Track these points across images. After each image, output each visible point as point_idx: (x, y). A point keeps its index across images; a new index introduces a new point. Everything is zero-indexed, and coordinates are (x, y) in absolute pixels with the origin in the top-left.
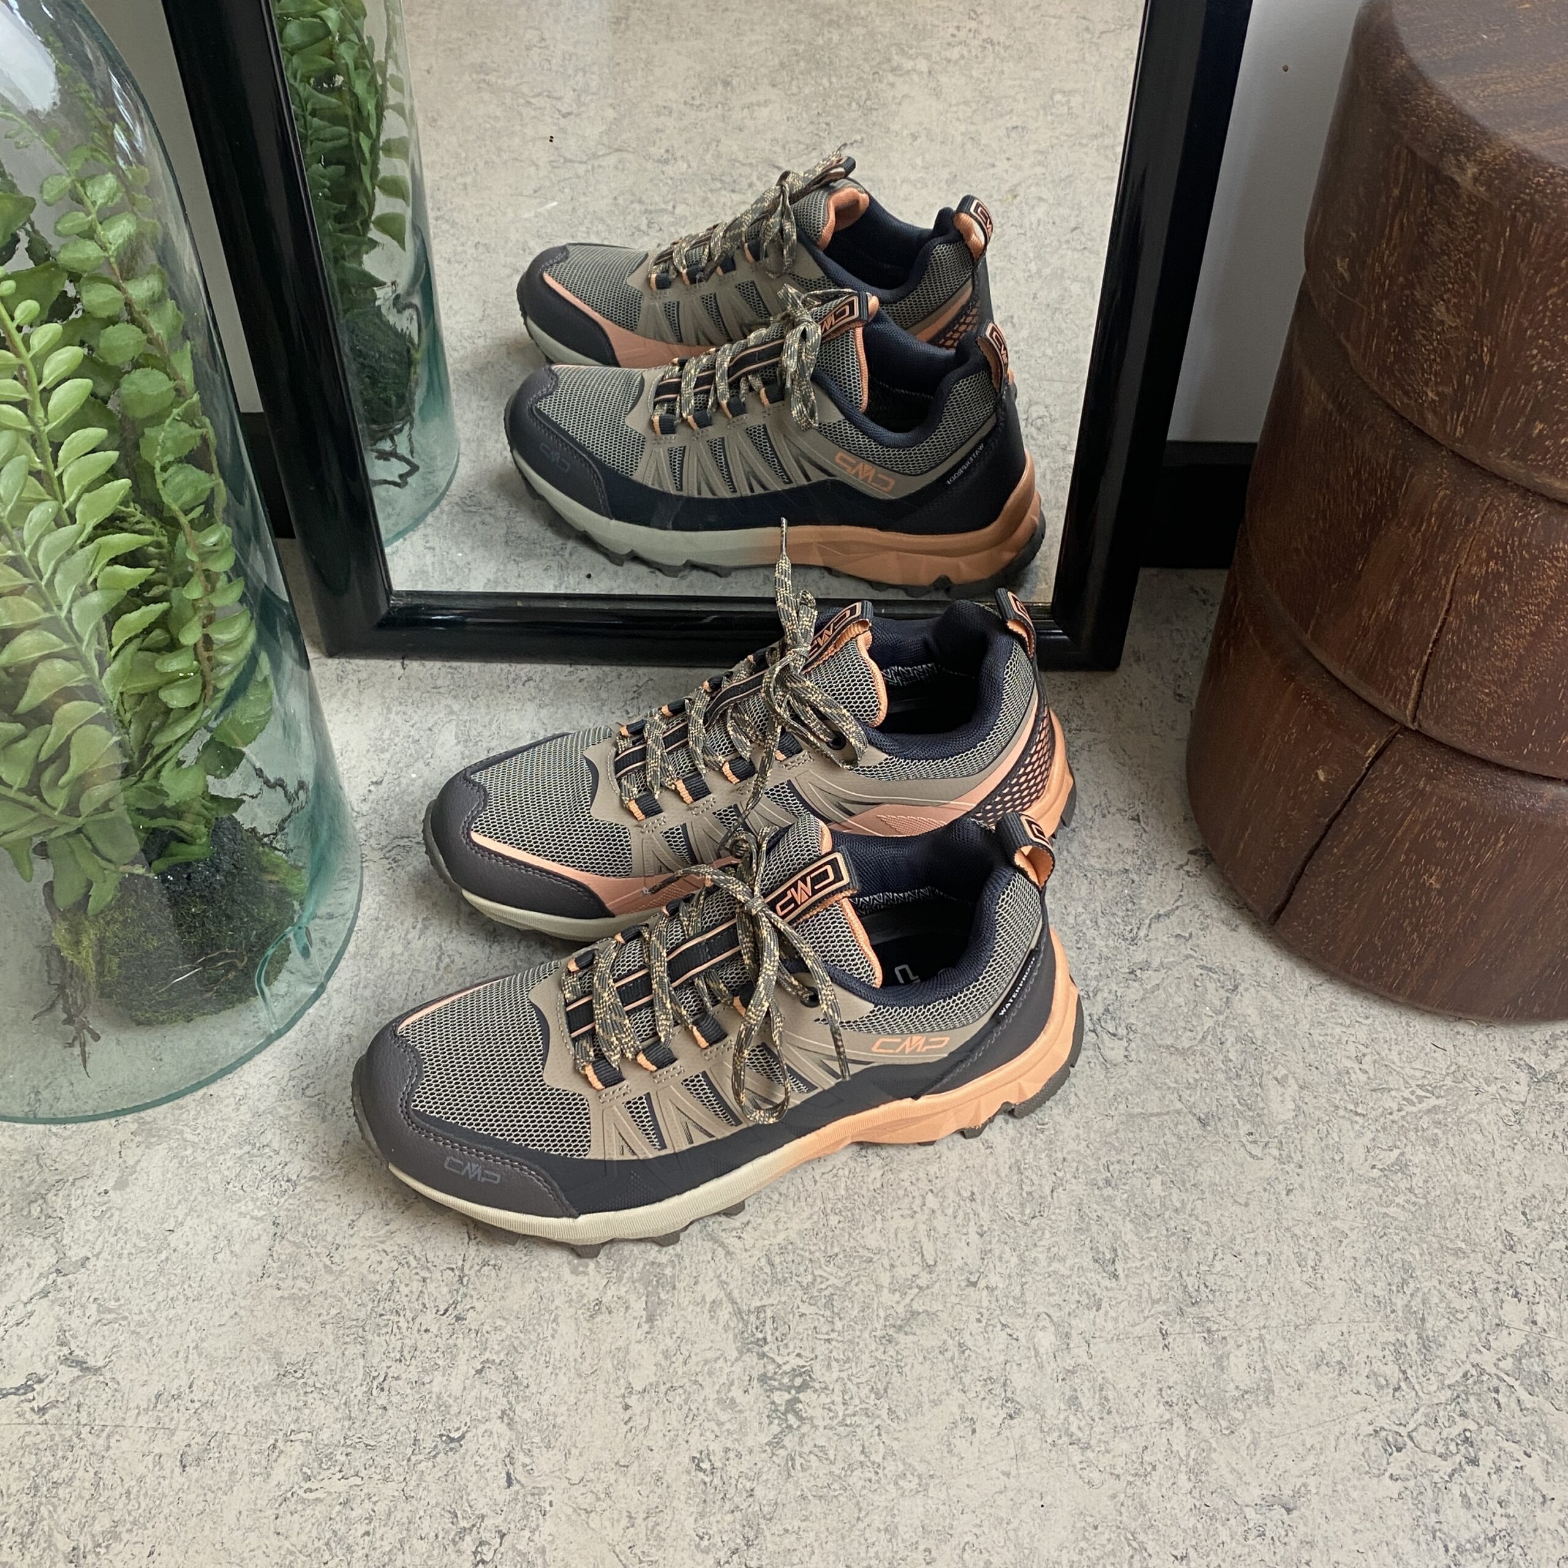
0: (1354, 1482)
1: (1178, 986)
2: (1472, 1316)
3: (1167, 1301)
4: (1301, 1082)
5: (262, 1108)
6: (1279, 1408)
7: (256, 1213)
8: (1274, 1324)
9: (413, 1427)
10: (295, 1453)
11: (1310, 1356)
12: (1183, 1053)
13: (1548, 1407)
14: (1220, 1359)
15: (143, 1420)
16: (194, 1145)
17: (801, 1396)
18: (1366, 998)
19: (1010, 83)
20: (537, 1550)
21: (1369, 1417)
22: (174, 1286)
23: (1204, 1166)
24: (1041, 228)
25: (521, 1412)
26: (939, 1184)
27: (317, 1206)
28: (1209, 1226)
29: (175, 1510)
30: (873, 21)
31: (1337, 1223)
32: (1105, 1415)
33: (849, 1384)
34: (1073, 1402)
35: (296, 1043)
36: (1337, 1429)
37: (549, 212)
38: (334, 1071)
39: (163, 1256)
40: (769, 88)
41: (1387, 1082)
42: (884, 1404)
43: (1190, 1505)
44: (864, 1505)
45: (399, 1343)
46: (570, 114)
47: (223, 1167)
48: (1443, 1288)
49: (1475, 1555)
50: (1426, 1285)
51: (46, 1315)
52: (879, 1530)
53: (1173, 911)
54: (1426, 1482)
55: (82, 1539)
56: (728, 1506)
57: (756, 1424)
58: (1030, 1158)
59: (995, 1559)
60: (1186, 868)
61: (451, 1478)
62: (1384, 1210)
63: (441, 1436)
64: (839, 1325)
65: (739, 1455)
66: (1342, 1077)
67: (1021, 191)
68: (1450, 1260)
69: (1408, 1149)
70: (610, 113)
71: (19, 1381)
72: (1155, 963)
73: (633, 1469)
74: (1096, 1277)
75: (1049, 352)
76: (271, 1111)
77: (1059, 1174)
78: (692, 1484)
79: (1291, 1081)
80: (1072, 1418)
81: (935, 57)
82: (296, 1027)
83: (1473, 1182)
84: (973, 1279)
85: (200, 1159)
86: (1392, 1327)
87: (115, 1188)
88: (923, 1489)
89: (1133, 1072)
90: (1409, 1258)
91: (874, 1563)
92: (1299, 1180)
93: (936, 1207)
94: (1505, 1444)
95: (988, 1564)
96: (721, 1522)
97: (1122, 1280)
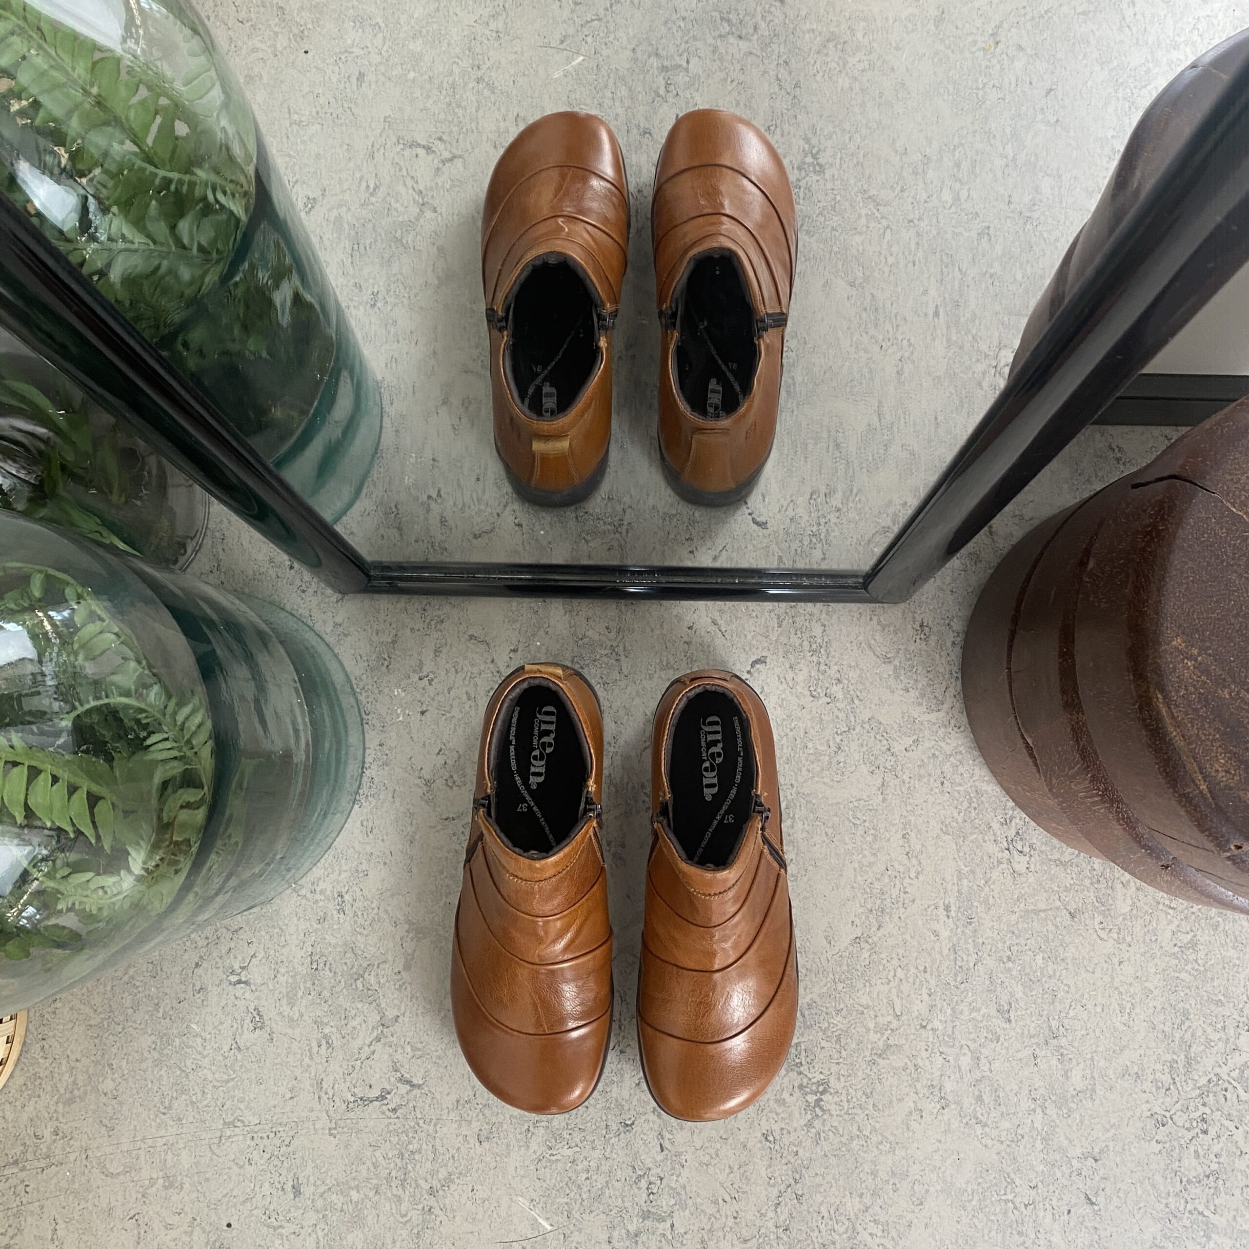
0: (1135, 1144)
3: (1039, 1036)
6: (1097, 1102)
8: (1101, 1050)
9: (605, 1118)
10: (541, 1134)
11: (1120, 1070)
12: (1064, 864)
14: (1066, 1072)
15: (452, 1115)
17: (823, 1097)
20: (681, 1186)
21: (1149, 1106)
23: (1070, 946)
26: (904, 961)
28: (1069, 987)
29: (481, 1166)
31: (1146, 984)
32: (997, 1107)
33: (851, 1090)
34: (979, 1098)
36: (1129, 1113)
42: (871, 1101)
44: (859, 1160)
48: (1205, 1026)
49: (1197, 1185)
50: (1195, 1024)
51: (383, 1054)
54: (1175, 1144)
55: (434, 1182)
56: (784, 1161)
57: (797, 1114)
58: (962, 942)
59: (932, 1189)
61: (629, 1147)
62: (1177, 975)
63: (621, 1123)
64: (844, 1054)
65: (789, 1132)
68: (1213, 1007)
69: (1199, 933)
71: (377, 1093)
73: (730, 1141)
74: (996, 1022)
77: (980, 954)
78: (763, 1149)
79: (1132, 884)
80: (978, 1109)
84: (924, 1024)
86: (1171, 1051)
87: (404, 969)
88: (892, 1150)
89: (1031, 880)
90: (1188, 1006)
91: (865, 1191)
92: (1128, 955)
93: (903, 977)
94: (1225, 1122)
95: (927, 1191)
96: (781, 1170)
97: (1013, 1024)
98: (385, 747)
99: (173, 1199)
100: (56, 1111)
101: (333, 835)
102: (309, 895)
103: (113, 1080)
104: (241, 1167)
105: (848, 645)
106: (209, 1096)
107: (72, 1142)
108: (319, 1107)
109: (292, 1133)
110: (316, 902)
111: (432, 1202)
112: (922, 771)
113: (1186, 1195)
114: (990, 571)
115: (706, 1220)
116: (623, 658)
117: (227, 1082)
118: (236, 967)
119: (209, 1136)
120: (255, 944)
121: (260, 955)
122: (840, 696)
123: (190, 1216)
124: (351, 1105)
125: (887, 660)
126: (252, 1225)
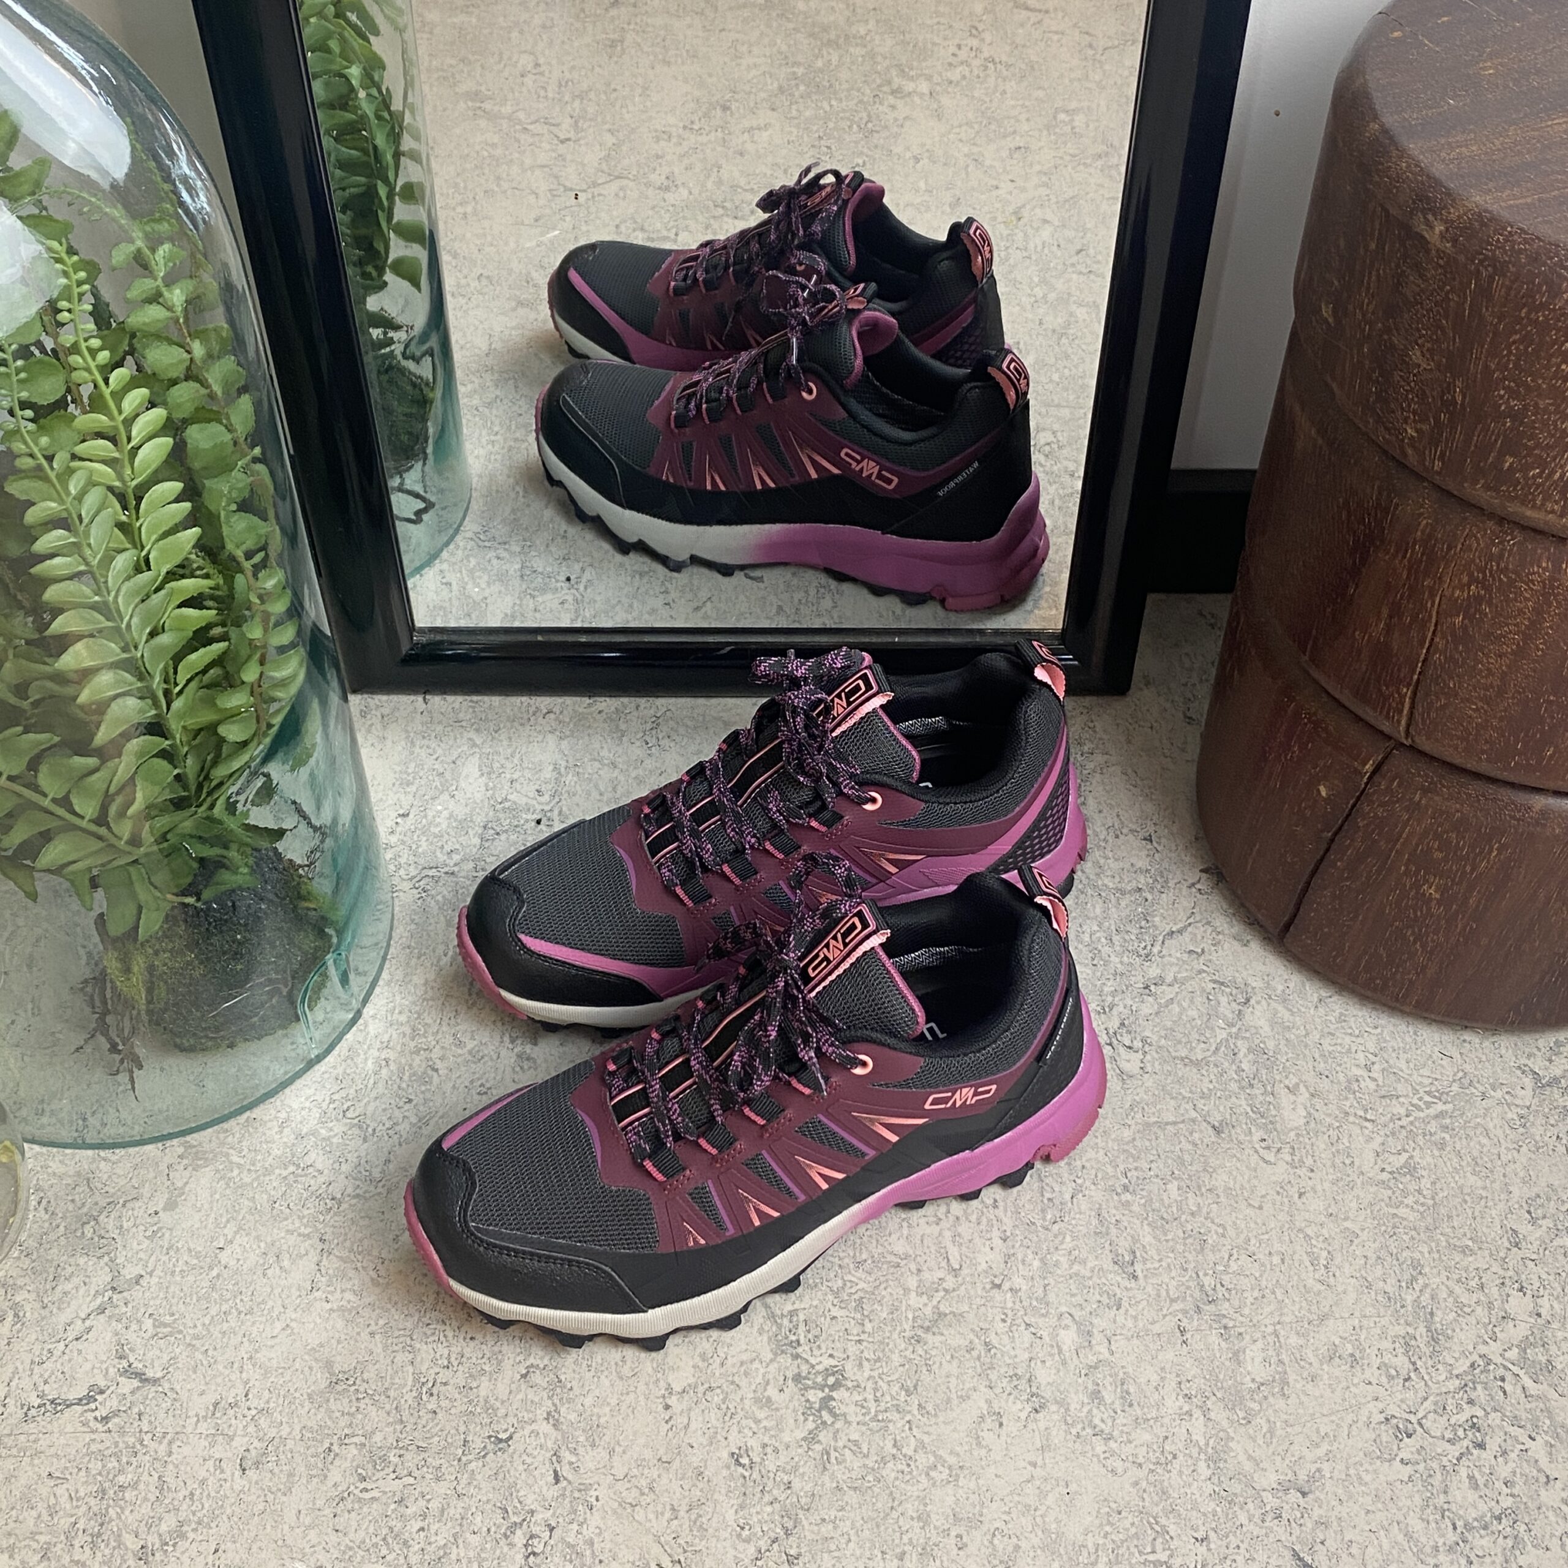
0: (1366, 1466)
1: (1192, 1001)
2: (1479, 1310)
3: (1184, 1299)
4: (1312, 1090)
5: (305, 1131)
6: (1293, 1400)
7: (302, 1230)
8: (1287, 1319)
9: (462, 1429)
10: (350, 1456)
11: (1323, 1350)
12: (1197, 1064)
13: (1551, 1393)
14: (1236, 1354)
15: (203, 1427)
16: (239, 1166)
17: (834, 1394)
18: (1374, 1009)
19: (1013, 103)
20: (585, 1542)
21: (1381, 1406)
22: (227, 1301)
23: (1220, 1171)
24: (1046, 251)
25: (568, 1414)
27: (362, 1223)
28: (1225, 1229)
29: (237, 1510)
30: (873, 40)
31: (1348, 1224)
32: (1127, 1408)
33: (880, 1383)
34: (1096, 1395)
35: (334, 1067)
36: (1350, 1418)
37: (552, 242)
38: (373, 1095)
39: (214, 1273)
40: (769, 113)
41: (1395, 1089)
42: (914, 1400)
43: (1209, 1490)
44: (897, 1495)
45: (446, 1352)
46: (569, 139)
47: (269, 1187)
48: (1451, 1283)
49: (1482, 1532)
50: (1434, 1282)
51: (104, 1332)
52: (912, 1519)
53: (1185, 927)
54: (1435, 1465)
55: (150, 1538)
56: (767, 1498)
57: (792, 1421)
59: (1023, 1544)
60: (1198, 886)
61: (501, 1476)
62: (1394, 1211)
63: (490, 1437)
64: (868, 1327)
65: (776, 1451)
66: (1351, 1086)
67: (1025, 213)
68: (1458, 1257)
69: (1416, 1153)
70: (610, 140)
71: (81, 1392)
72: (1169, 979)
73: (676, 1464)
74: (1116, 1279)
75: (1056, 377)
76: (315, 1132)
77: (1079, 1181)
78: (731, 1478)
79: (1302, 1089)
80: (1095, 1411)
81: (936, 79)
82: (335, 1052)
83: (1480, 1183)
84: (997, 1281)
85: (247, 1180)
86: (1402, 1321)
87: (164, 1209)
88: (953, 1479)
89: (1149, 1083)
90: (1417, 1255)
91: (908, 1548)
92: (1310, 1183)
93: (960, 1213)
94: (1510, 1429)
95: (1017, 1548)
96: (762, 1513)
97: (1141, 1281)
113: (1467, 1551)
124: (33, 1412)
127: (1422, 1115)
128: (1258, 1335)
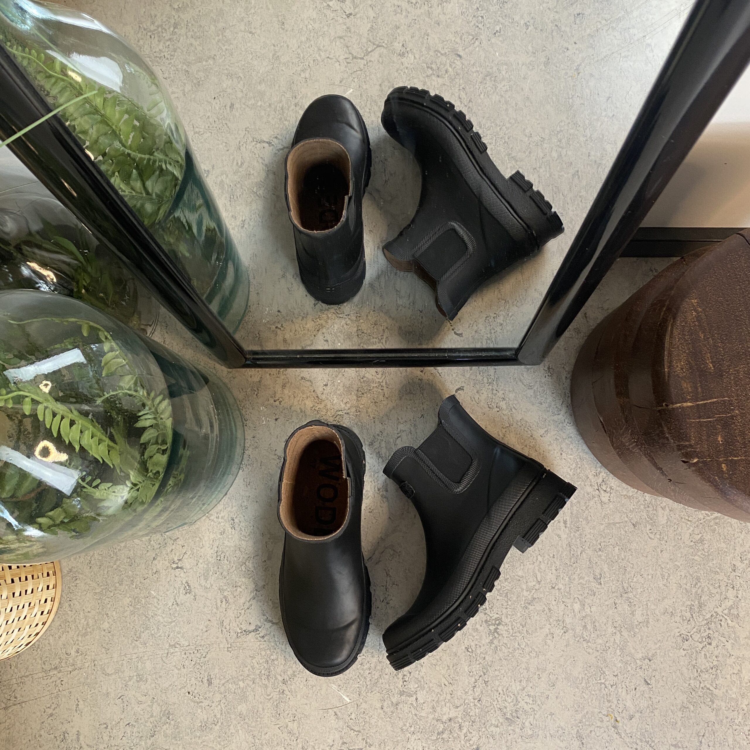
0: (671, 651)
2: (717, 595)
3: (617, 592)
4: (670, 508)
6: (650, 629)
8: (651, 599)
11: (662, 611)
12: (629, 497)
13: (737, 626)
14: (633, 612)
17: (498, 627)
21: (679, 630)
23: (633, 542)
28: (633, 565)
31: (677, 563)
32: (595, 631)
33: (514, 623)
34: (585, 627)
36: (668, 634)
42: (525, 629)
44: (519, 661)
48: (709, 585)
50: (703, 584)
51: (256, 605)
52: (524, 669)
54: (694, 651)
55: (285, 677)
56: (478, 662)
57: (485, 637)
58: (573, 541)
59: (559, 677)
62: (693, 557)
64: (510, 603)
65: (480, 647)
68: (713, 575)
69: (705, 534)
71: (253, 627)
73: (448, 651)
74: (593, 584)
77: (583, 547)
78: (466, 656)
79: (667, 508)
80: (584, 633)
83: (725, 546)
84: (553, 586)
86: (690, 600)
87: (267, 560)
88: (537, 656)
89: (611, 506)
90: (699, 575)
91: (522, 679)
92: (665, 547)
93: (541, 560)
94: (720, 638)
95: (557, 678)
96: (476, 667)
97: (603, 586)
98: (256, 439)
99: (142, 687)
100: (77, 640)
101: (228, 486)
102: (215, 519)
103: (108, 623)
104: (179, 670)
105: (509, 379)
106: (161, 631)
107: (86, 657)
108: (222, 636)
109: (207, 650)
110: (219, 523)
111: (284, 687)
112: (550, 448)
113: (700, 679)
114: (586, 338)
115: (434, 696)
116: (385, 388)
117: (171, 622)
118: (176, 559)
119: (161, 653)
120: (186, 547)
121: (189, 553)
122: (504, 407)
123: (152, 697)
124: (239, 635)
125: (530, 387)
126: (185, 701)
127: (709, 518)
128: (640, 605)
